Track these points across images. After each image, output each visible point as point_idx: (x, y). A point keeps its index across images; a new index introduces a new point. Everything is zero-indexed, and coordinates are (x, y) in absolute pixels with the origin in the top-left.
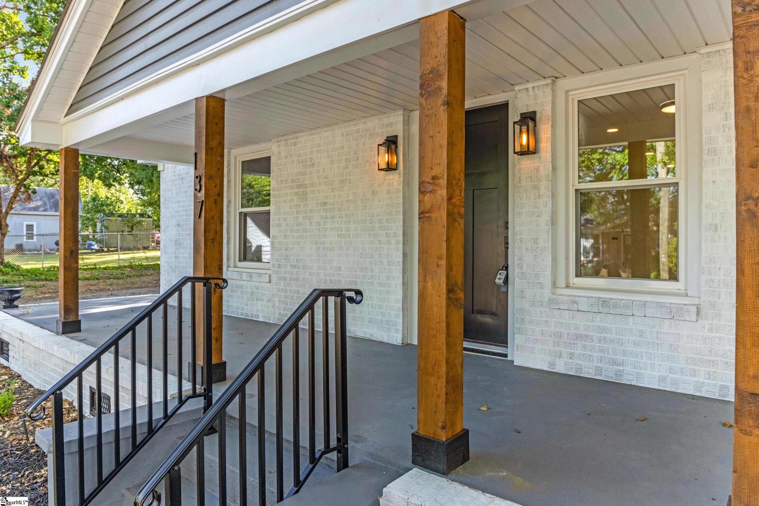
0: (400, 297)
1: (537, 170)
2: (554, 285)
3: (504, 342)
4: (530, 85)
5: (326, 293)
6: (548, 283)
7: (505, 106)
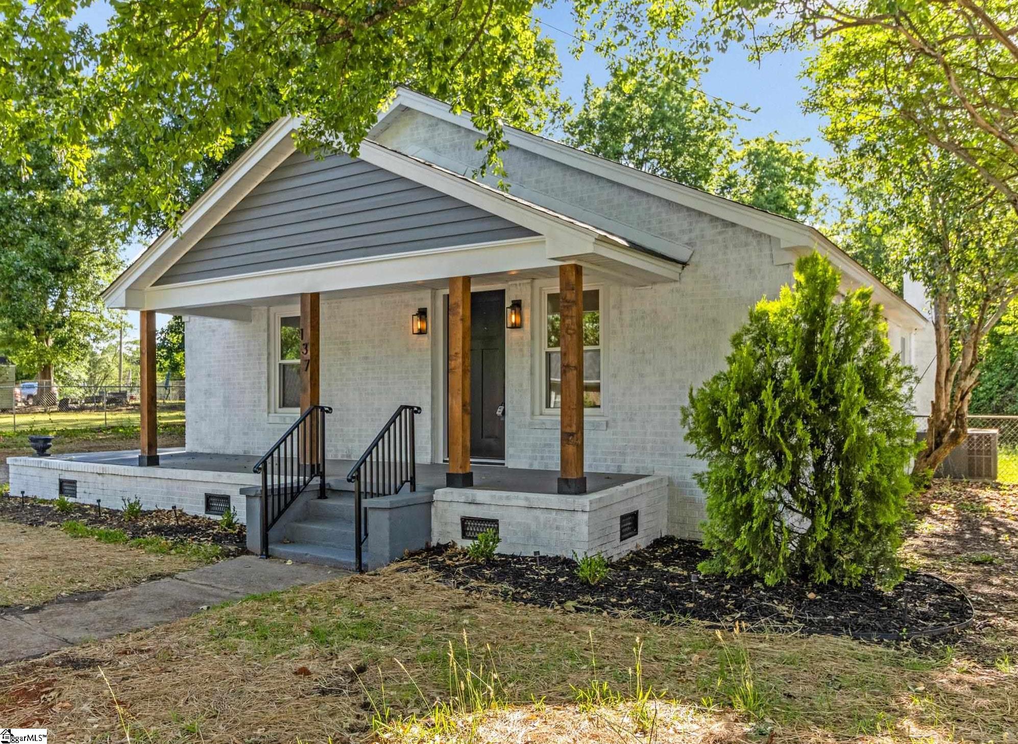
0: (429, 428)
1: (522, 338)
2: (533, 414)
3: (502, 457)
4: (518, 282)
5: (406, 407)
6: (528, 412)
7: (502, 292)
